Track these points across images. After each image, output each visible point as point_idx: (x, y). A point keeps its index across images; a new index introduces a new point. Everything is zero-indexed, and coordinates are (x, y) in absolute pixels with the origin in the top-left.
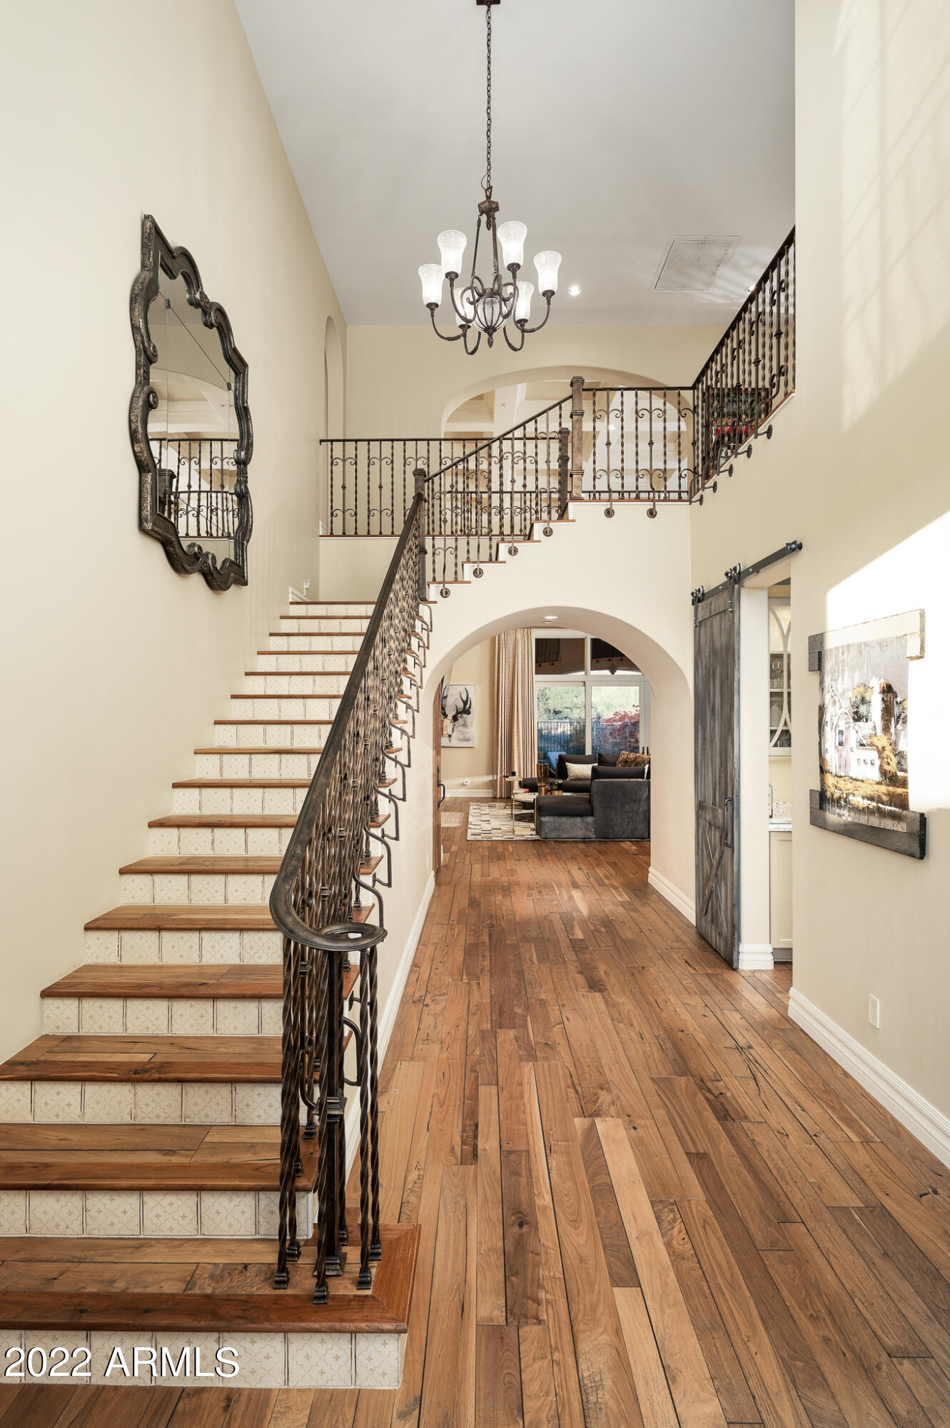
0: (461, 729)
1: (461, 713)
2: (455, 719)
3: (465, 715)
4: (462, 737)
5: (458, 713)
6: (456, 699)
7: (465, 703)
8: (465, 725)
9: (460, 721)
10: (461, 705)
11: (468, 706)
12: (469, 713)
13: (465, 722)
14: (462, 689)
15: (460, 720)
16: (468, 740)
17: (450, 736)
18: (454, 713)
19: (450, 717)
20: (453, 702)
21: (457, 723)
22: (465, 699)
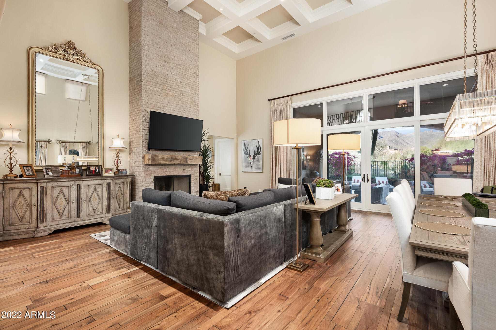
0: (257, 163)
1: (256, 154)
3: (258, 155)
4: (257, 167)
5: (255, 154)
7: (258, 149)
8: (258, 161)
10: (256, 150)
11: (259, 150)
14: (256, 141)
15: (256, 158)
16: (260, 169)
17: (252, 166)
18: (253, 154)
19: (252, 157)
20: (252, 149)
22: (258, 147)
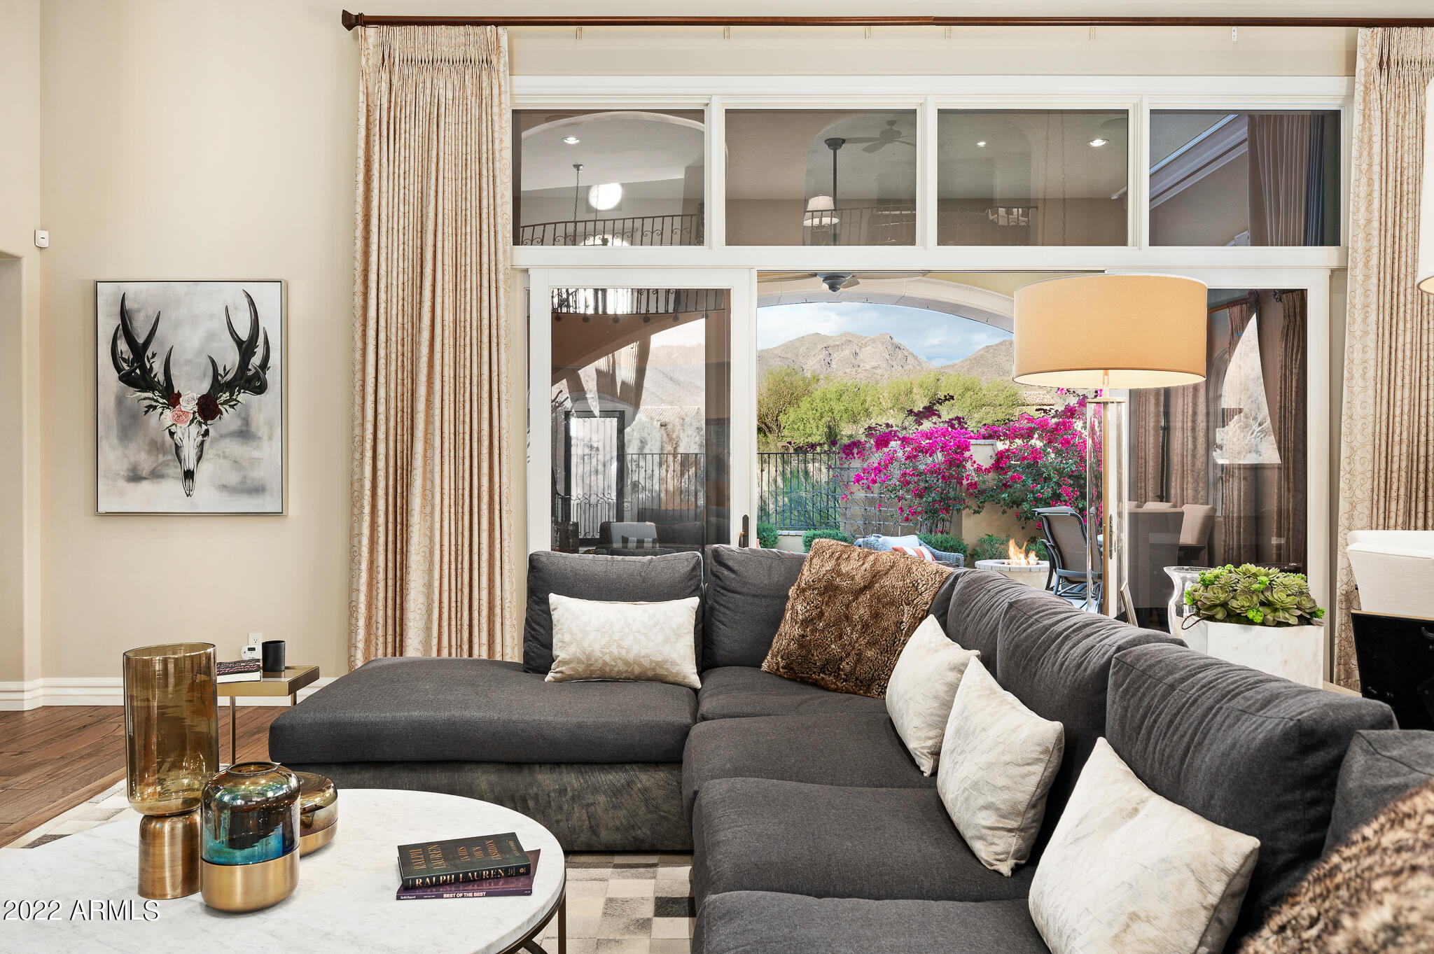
0: (234, 448)
1: (230, 386)
2: (208, 409)
3: (243, 397)
4: (233, 478)
5: (217, 386)
6: (211, 336)
7: (246, 348)
8: (245, 433)
9: (228, 418)
10: (230, 359)
11: (256, 360)
12: (260, 389)
13: (246, 421)
14: (232, 293)
15: (227, 413)
16: (257, 490)
17: (189, 474)
18: (205, 387)
19: (189, 404)
21: (215, 427)
22: (244, 335)
